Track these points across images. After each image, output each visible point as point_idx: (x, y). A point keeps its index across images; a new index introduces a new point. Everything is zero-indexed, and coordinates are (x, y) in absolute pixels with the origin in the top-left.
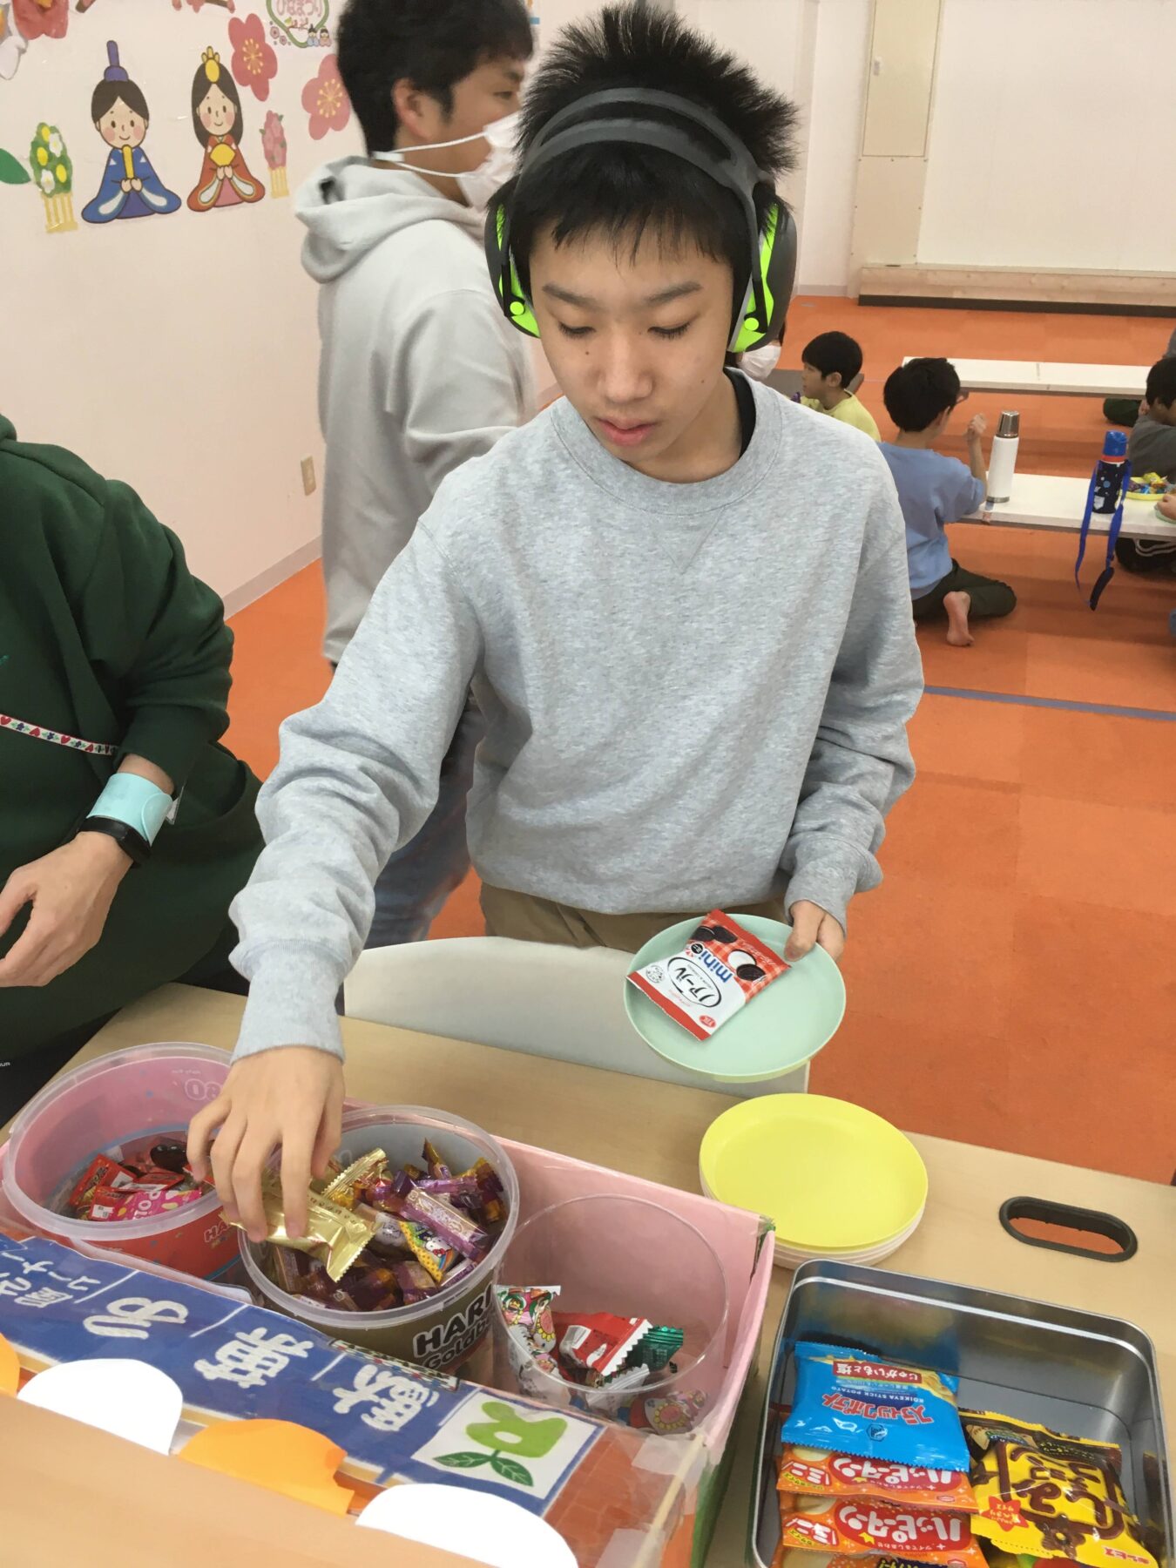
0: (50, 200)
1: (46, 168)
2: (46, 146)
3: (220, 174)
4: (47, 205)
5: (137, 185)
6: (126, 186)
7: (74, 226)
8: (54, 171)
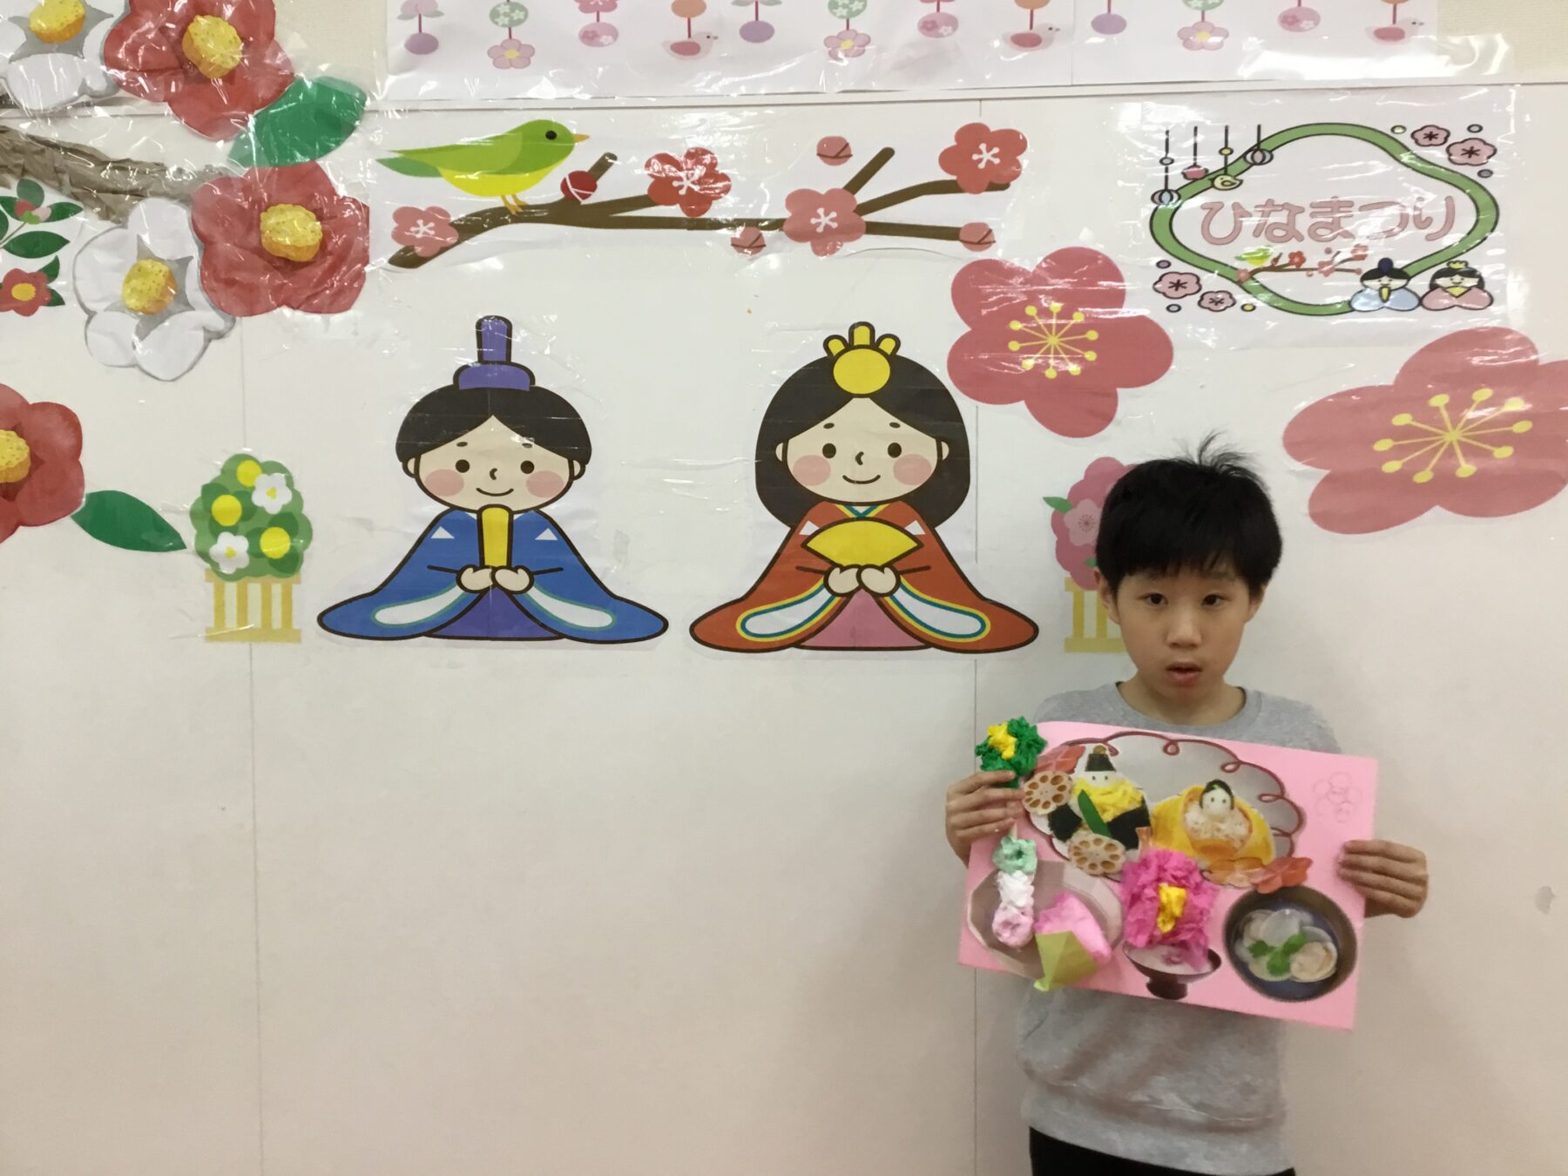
0: (231, 588)
1: (234, 530)
2: (244, 495)
3: (843, 582)
4: (219, 593)
5: (515, 581)
6: (476, 580)
7: (289, 634)
8: (254, 536)
